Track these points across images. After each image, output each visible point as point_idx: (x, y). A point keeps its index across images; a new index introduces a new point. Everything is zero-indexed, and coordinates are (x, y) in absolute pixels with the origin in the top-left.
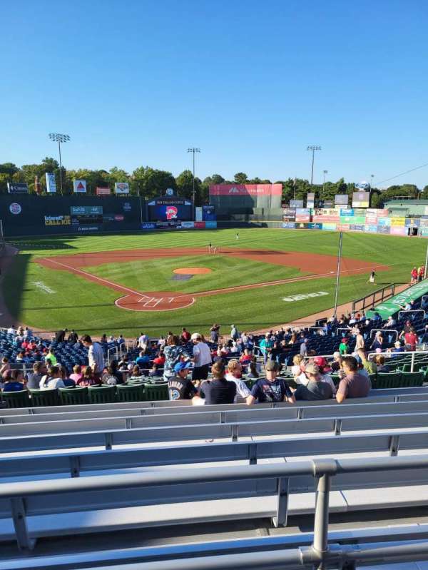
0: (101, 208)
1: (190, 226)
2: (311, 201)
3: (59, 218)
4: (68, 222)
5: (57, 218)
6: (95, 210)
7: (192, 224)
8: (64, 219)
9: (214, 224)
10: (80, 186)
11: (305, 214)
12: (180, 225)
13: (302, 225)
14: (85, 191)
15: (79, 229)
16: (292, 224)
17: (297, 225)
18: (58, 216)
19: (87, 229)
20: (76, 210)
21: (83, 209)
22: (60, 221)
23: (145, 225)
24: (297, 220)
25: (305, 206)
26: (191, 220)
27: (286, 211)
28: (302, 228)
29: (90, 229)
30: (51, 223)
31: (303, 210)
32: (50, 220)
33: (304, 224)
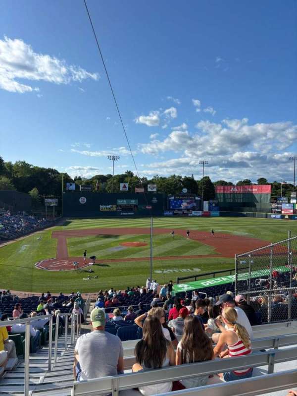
0: (137, 200)
1: (198, 214)
2: (294, 198)
3: (109, 206)
4: (115, 209)
5: (107, 207)
6: (133, 202)
7: (200, 213)
8: (112, 207)
9: (218, 213)
10: (125, 187)
11: (290, 207)
12: (192, 213)
13: (287, 217)
14: (127, 190)
15: (122, 214)
16: (279, 216)
17: (283, 217)
18: (108, 205)
19: (126, 214)
20: (120, 202)
21: (125, 201)
22: (109, 208)
23: (166, 212)
24: (283, 212)
25: (289, 202)
26: (200, 210)
27: (274, 206)
28: (286, 219)
29: (129, 214)
30: (104, 210)
31: (287, 205)
32: (103, 207)
33: (289, 216)
